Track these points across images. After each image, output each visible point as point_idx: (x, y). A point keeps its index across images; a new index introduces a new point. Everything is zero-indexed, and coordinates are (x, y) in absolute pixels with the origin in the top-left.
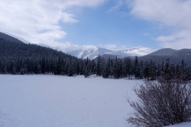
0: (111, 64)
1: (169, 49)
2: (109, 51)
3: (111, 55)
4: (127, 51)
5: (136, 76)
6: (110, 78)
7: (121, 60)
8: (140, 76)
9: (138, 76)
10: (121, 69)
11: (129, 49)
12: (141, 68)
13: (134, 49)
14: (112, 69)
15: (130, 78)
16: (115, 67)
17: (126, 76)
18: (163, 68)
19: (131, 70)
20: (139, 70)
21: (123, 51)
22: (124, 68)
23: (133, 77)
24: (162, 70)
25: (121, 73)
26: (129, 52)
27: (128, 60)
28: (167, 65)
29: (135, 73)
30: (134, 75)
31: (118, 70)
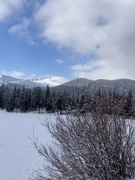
0: (17, 94)
1: (84, 79)
2: (15, 79)
3: (18, 85)
4: (37, 80)
5: (47, 110)
6: (16, 112)
7: (30, 90)
8: (52, 109)
9: (50, 109)
10: (30, 100)
11: (39, 78)
12: (53, 99)
13: (45, 78)
14: (18, 101)
15: (40, 111)
16: (23, 98)
17: (35, 110)
18: (78, 100)
19: (41, 102)
20: (51, 102)
21: (32, 80)
22: (33, 100)
23: (44, 111)
24: (78, 102)
25: (29, 106)
26: (39, 82)
27: (38, 90)
28: (83, 97)
29: (46, 106)
30: (45, 108)
31: (26, 102)
